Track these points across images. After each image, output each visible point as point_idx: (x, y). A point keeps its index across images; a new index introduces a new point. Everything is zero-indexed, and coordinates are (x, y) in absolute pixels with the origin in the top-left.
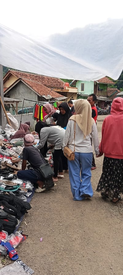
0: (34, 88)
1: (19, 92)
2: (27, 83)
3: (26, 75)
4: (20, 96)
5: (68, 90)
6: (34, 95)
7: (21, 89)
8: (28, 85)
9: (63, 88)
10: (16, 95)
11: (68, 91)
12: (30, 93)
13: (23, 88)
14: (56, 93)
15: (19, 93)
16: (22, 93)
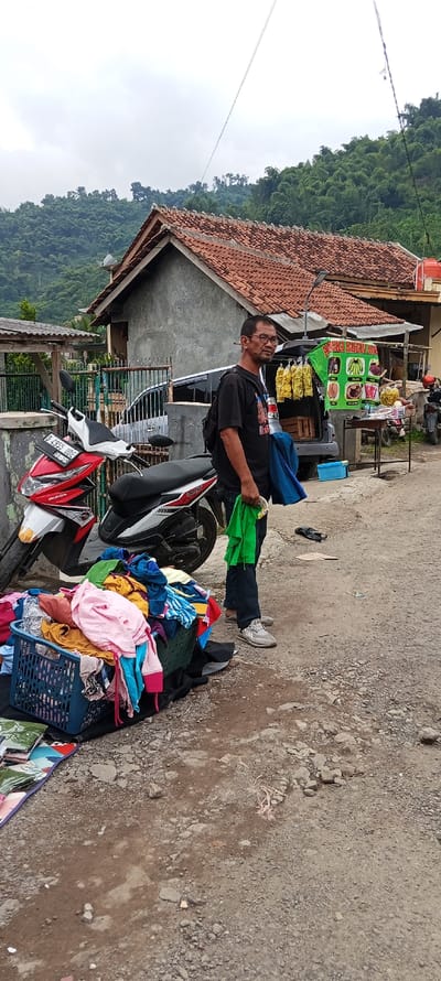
0: (228, 278)
1: (167, 302)
2: (198, 255)
3: (234, 230)
4: (170, 322)
5: (436, 294)
6: (234, 311)
7: (176, 288)
8: (204, 261)
9: (412, 286)
10: (151, 318)
11: (434, 300)
12: (215, 303)
13: (181, 282)
14: (364, 305)
15: (166, 308)
16: (181, 305)
